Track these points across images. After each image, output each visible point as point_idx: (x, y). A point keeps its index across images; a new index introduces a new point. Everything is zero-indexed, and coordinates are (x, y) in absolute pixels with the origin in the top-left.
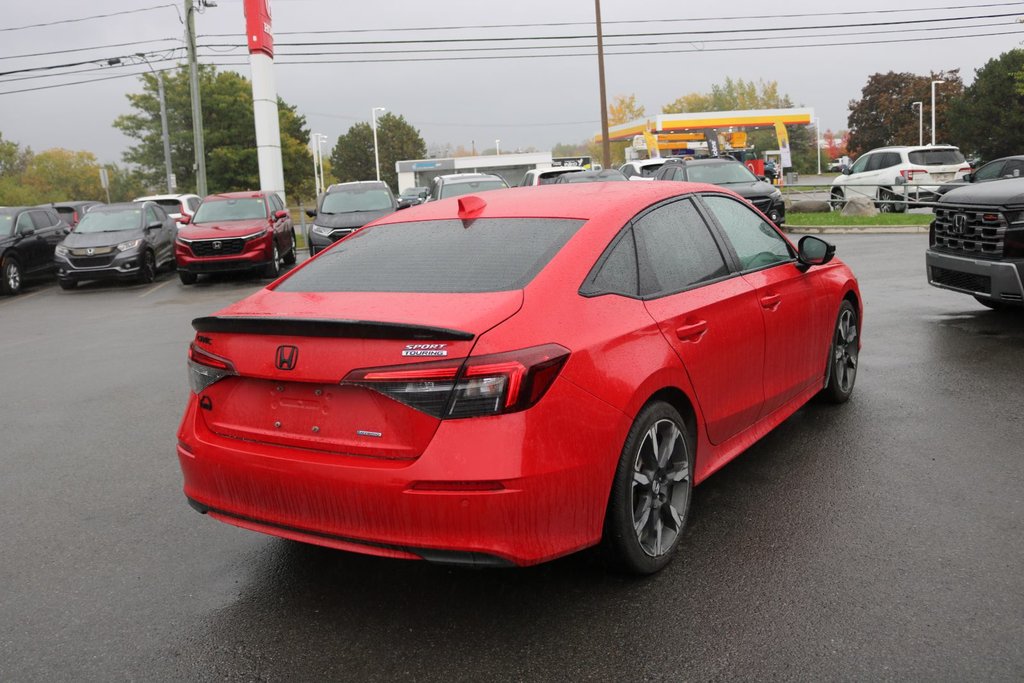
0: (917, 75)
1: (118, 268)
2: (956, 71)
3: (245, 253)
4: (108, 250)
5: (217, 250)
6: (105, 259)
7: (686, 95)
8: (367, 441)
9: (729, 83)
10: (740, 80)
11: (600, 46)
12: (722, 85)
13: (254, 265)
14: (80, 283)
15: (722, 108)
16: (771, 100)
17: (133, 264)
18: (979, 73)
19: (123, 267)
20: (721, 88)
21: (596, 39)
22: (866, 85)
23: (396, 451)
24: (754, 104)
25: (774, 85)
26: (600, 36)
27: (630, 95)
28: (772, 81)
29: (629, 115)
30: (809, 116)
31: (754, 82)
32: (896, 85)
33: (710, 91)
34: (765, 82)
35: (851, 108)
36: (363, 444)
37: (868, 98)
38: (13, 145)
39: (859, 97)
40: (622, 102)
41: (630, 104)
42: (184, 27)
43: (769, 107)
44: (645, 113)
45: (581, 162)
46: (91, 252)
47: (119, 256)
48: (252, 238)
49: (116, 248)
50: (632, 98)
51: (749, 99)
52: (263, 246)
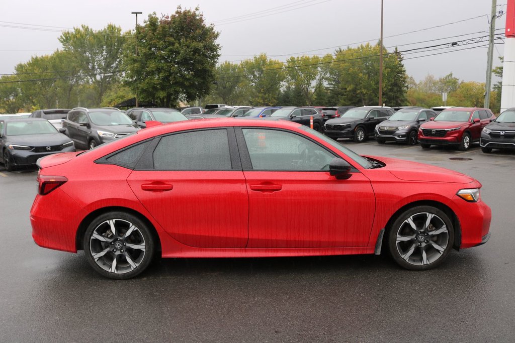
1: (396, 137)
3: (446, 137)
4: (394, 129)
5: (433, 134)
6: (391, 132)
13: (449, 143)
14: (387, 142)
17: (403, 136)
19: (399, 136)
38: (456, 79)
42: (490, 25)
46: (386, 129)
47: (397, 132)
48: (452, 130)
49: (397, 128)
52: (456, 135)
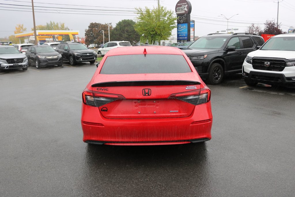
0: (102, 24)
2: (111, 23)
7: (38, 25)
8: (173, 113)
9: (51, 22)
10: (54, 22)
11: (33, 9)
12: (49, 23)
15: (49, 29)
16: (63, 28)
18: (117, 24)
20: (49, 24)
21: (32, 7)
22: (89, 25)
23: (183, 115)
24: (58, 29)
25: (63, 24)
26: (33, 6)
27: (22, 24)
28: (63, 23)
29: (22, 30)
30: (78, 33)
31: (58, 22)
32: (97, 26)
33: (46, 25)
34: (61, 23)
35: (86, 31)
36: (172, 114)
37: (90, 29)
39: (88, 28)
40: (20, 26)
41: (22, 27)
43: (62, 30)
44: (27, 30)
45: (9, 43)
50: (23, 25)
51: (56, 27)
